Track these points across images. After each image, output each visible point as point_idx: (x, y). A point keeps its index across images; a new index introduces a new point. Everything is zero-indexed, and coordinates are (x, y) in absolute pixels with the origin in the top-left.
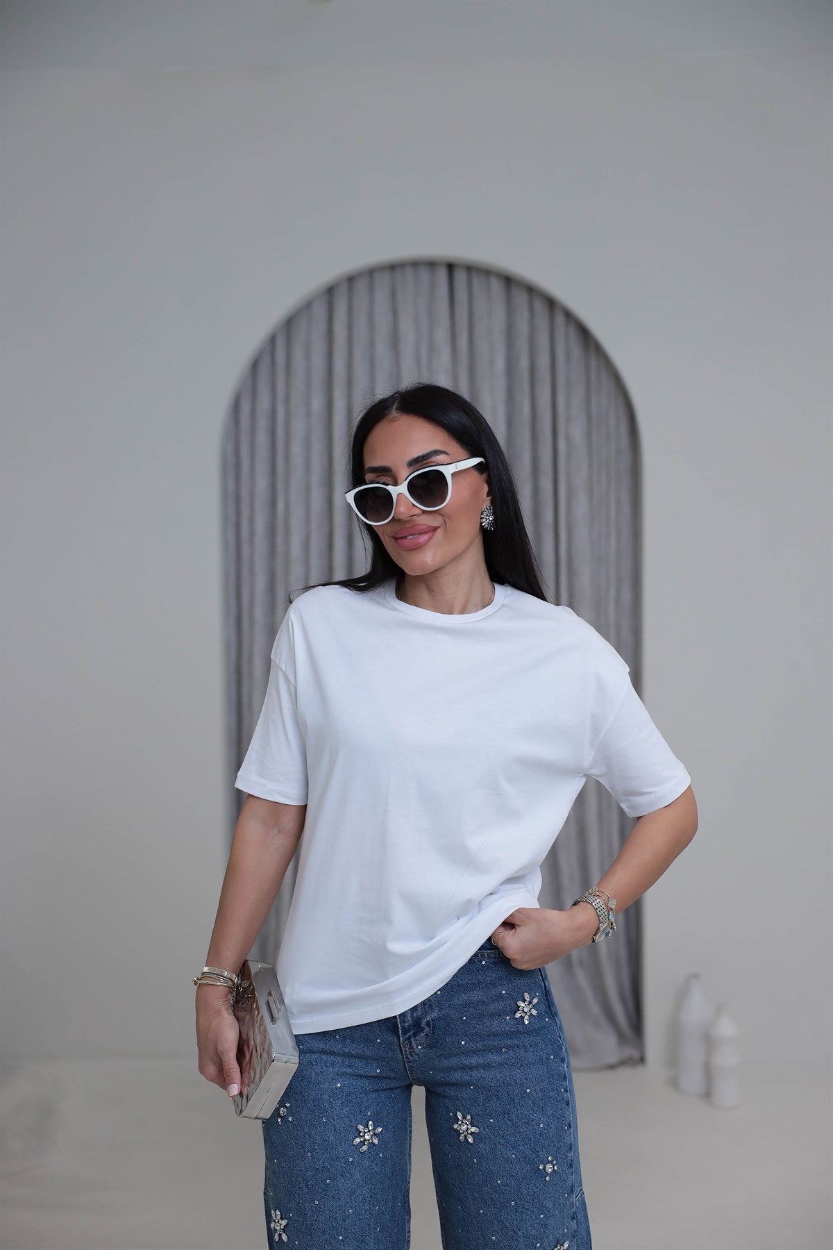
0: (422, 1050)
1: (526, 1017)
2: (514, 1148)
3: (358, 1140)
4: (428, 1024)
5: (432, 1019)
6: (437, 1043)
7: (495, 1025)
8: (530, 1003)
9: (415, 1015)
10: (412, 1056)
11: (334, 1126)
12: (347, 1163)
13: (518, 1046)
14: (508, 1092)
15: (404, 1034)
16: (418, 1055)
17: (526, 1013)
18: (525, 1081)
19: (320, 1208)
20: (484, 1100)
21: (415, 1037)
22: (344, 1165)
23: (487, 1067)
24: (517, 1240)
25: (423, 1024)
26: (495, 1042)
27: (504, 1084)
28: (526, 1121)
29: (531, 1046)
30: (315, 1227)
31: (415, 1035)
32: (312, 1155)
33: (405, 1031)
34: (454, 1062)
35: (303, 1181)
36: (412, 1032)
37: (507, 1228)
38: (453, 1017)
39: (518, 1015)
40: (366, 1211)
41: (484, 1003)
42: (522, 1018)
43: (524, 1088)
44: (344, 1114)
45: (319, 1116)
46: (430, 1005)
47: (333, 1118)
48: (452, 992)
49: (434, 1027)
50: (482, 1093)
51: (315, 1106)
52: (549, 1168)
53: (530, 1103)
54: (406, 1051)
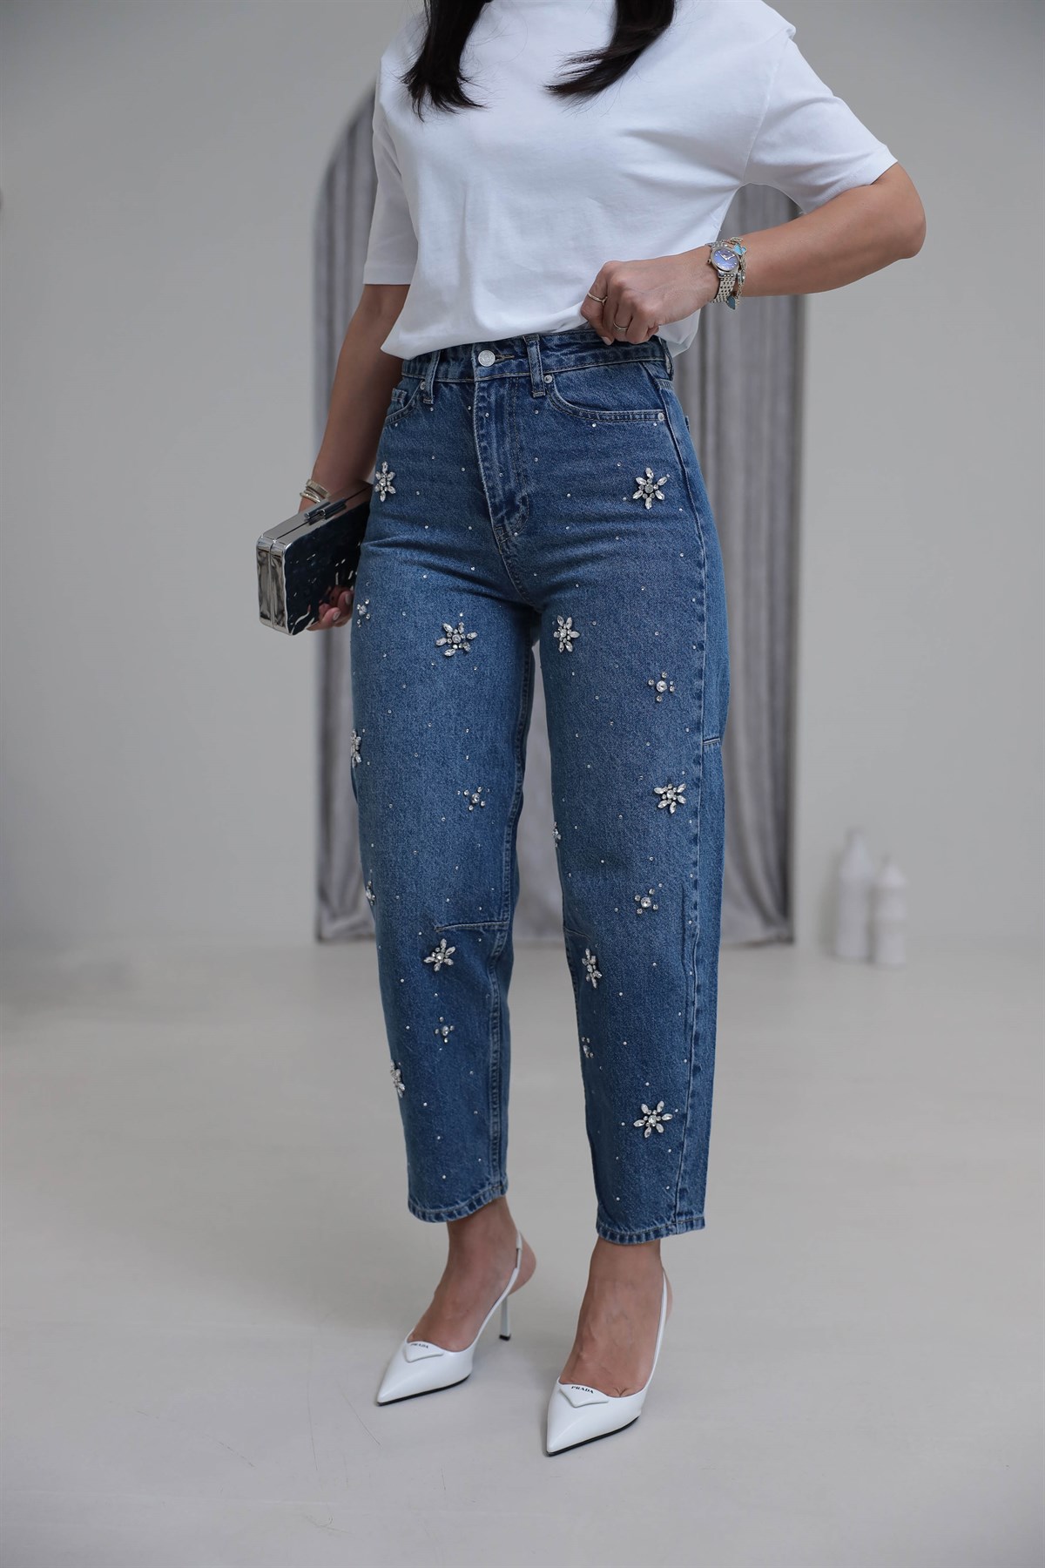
0: (519, 539)
1: (649, 500)
2: (618, 656)
3: (442, 641)
4: (523, 499)
5: (529, 495)
6: (537, 529)
7: (608, 507)
8: (655, 482)
9: (507, 488)
10: (508, 547)
11: (415, 623)
12: (428, 666)
13: (635, 534)
14: (617, 587)
15: (495, 513)
16: (515, 546)
17: (649, 495)
18: (640, 576)
19: (393, 717)
20: (589, 598)
21: (508, 519)
22: (424, 669)
23: (595, 558)
24: (614, 768)
25: (518, 498)
26: (607, 527)
27: (613, 579)
28: (637, 625)
29: (652, 535)
30: (386, 740)
31: (509, 515)
32: (388, 655)
33: (496, 509)
34: (559, 555)
35: (377, 687)
36: (505, 511)
37: (604, 754)
38: (554, 492)
39: (636, 496)
40: (450, 729)
41: (592, 475)
42: (642, 500)
43: (638, 585)
44: (429, 610)
45: (398, 611)
46: (526, 476)
47: (414, 613)
48: (553, 459)
49: (531, 506)
50: (587, 591)
51: (395, 599)
52: (661, 686)
53: (644, 604)
54: (500, 540)
